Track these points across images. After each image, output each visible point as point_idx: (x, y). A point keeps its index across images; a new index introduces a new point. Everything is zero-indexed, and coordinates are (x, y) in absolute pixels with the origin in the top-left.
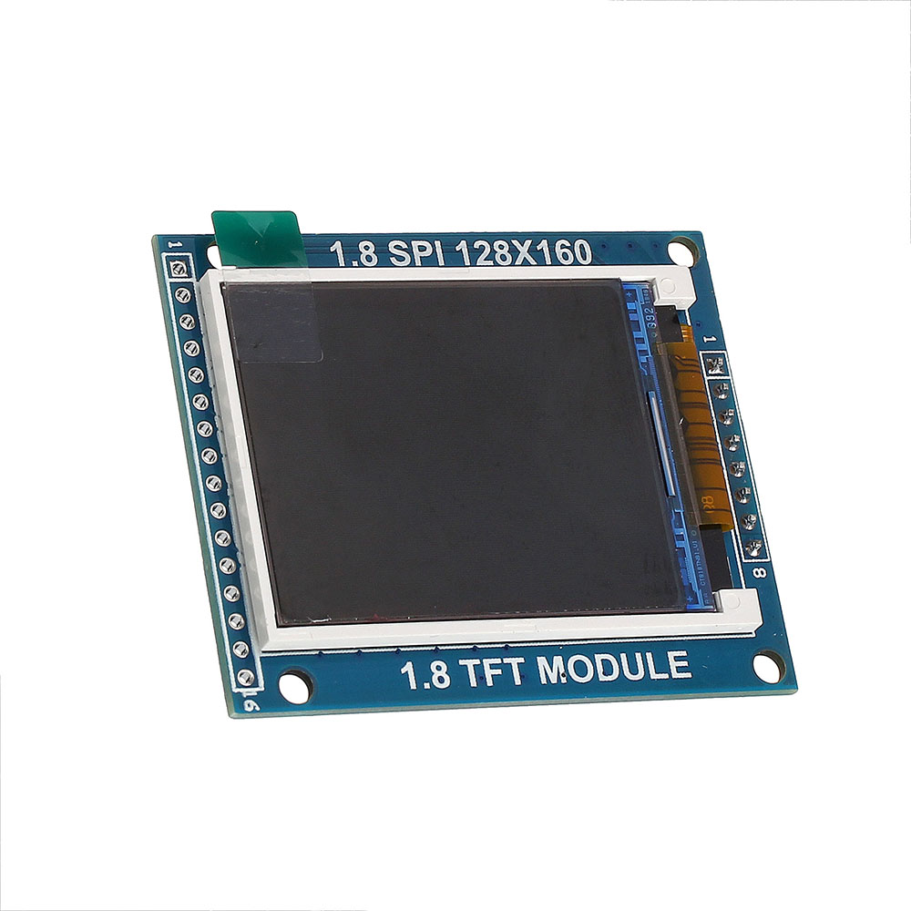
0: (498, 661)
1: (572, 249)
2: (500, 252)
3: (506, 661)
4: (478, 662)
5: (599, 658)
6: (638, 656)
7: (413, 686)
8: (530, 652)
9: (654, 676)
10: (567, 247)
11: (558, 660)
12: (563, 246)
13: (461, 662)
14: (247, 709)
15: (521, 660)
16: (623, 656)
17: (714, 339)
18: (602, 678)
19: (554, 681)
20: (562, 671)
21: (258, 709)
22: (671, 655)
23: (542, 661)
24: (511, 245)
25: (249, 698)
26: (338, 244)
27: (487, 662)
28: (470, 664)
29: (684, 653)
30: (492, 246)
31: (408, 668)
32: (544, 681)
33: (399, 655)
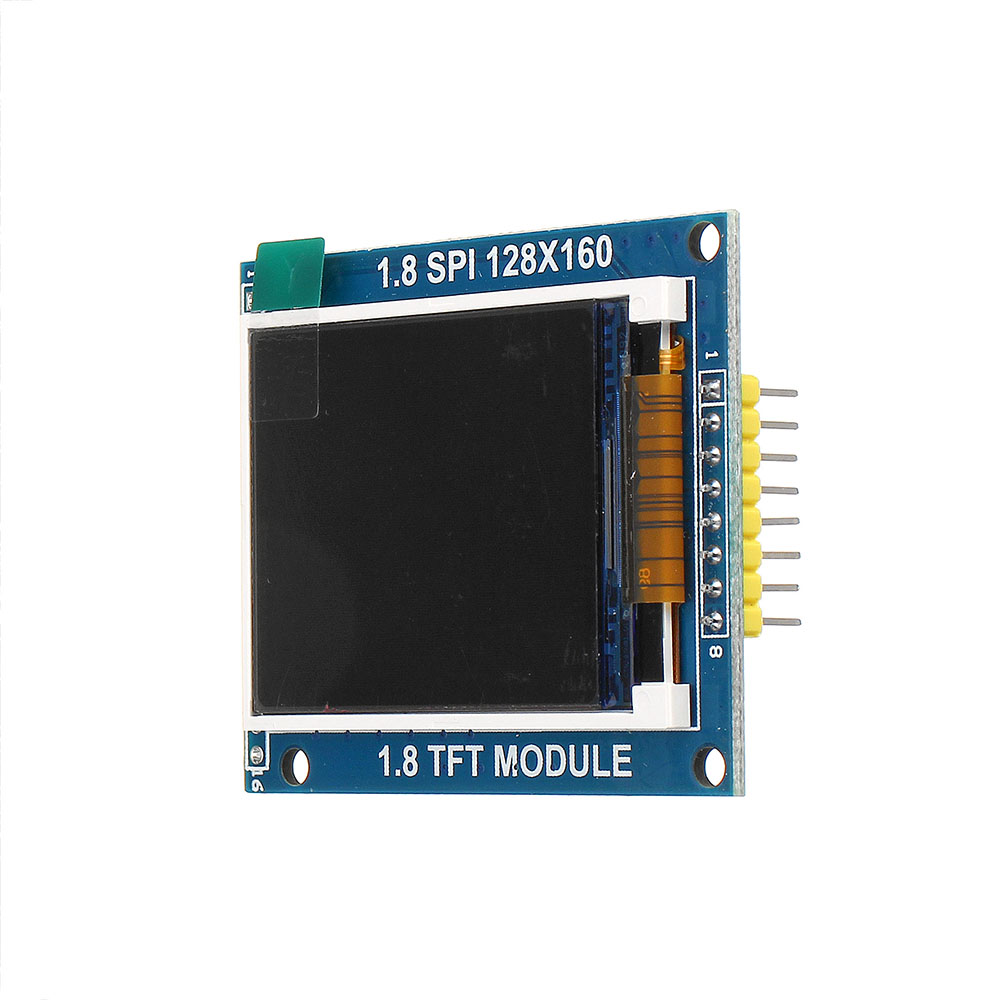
0: (460, 748)
1: (594, 248)
2: (526, 257)
3: (468, 748)
4: (443, 748)
5: (550, 748)
6: (586, 748)
7: (387, 773)
8: (489, 739)
9: (597, 773)
10: (590, 247)
11: (513, 749)
12: (586, 245)
13: (430, 748)
14: (255, 789)
15: (481, 748)
16: (572, 747)
17: (716, 354)
18: (550, 773)
19: (506, 774)
20: (515, 762)
21: (262, 789)
22: (617, 748)
23: (499, 749)
24: (538, 247)
25: (257, 777)
26: (385, 260)
27: (452, 749)
28: (436, 749)
29: (628, 747)
30: (520, 251)
31: (385, 752)
32: (497, 774)
33: (379, 738)
